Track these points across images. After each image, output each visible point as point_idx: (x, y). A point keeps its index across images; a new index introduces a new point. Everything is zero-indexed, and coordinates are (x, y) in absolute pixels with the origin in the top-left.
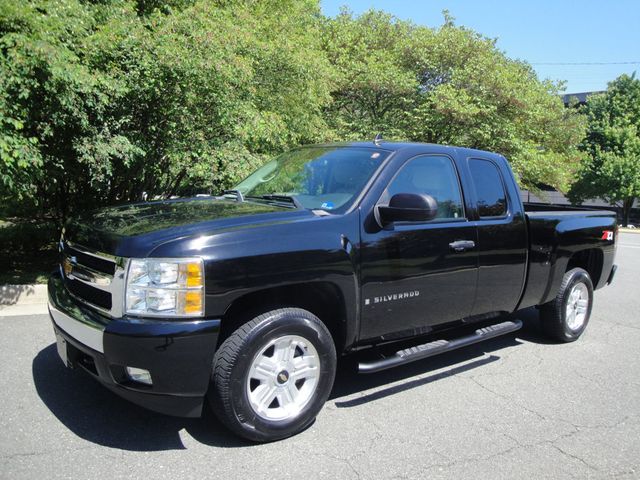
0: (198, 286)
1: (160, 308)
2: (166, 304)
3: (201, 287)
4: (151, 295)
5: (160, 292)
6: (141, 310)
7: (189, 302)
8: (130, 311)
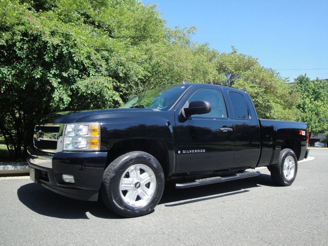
0: (97, 136)
1: (79, 147)
2: (83, 145)
3: (98, 136)
4: (76, 141)
5: (80, 139)
6: (70, 148)
7: (93, 143)
8: (65, 149)
